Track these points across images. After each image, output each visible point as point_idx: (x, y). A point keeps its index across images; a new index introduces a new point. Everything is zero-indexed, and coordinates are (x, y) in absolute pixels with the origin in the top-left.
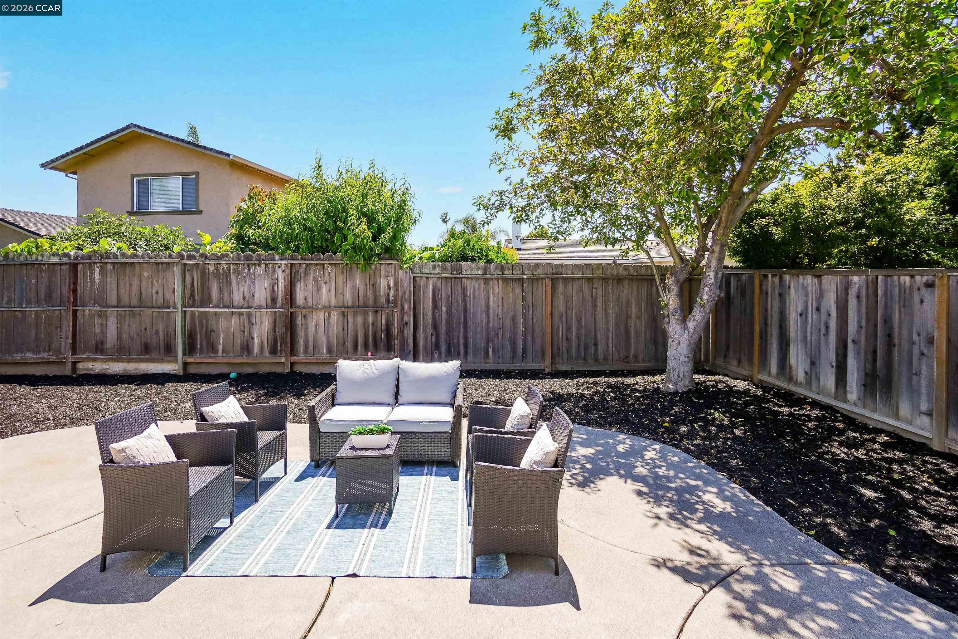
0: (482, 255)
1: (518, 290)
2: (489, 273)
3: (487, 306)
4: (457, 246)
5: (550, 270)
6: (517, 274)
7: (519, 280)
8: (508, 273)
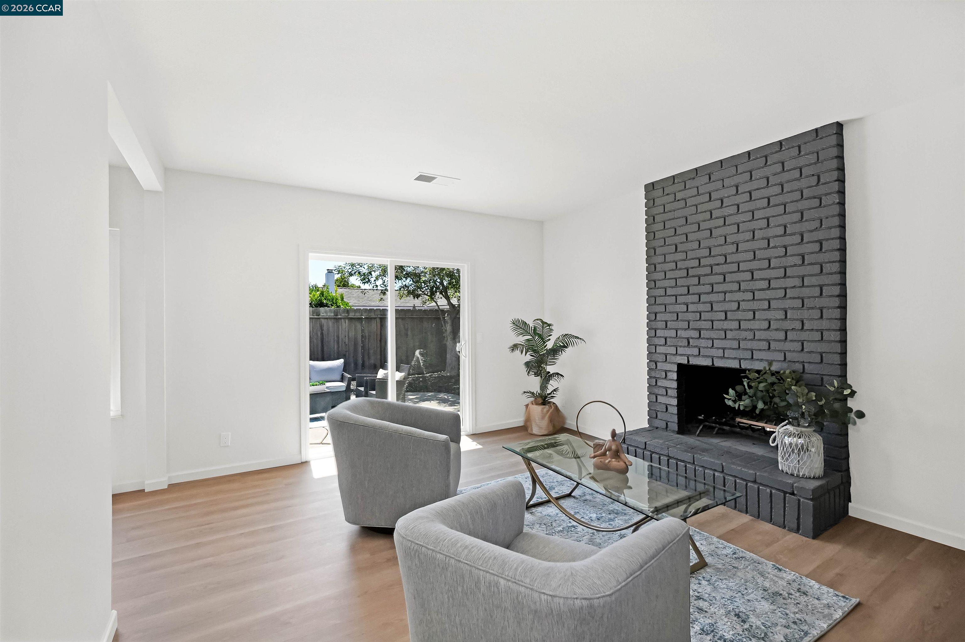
0: (333, 303)
1: (359, 326)
2: (339, 314)
3: (338, 337)
4: (316, 297)
5: (379, 313)
6: (358, 315)
7: (360, 319)
8: (351, 315)
